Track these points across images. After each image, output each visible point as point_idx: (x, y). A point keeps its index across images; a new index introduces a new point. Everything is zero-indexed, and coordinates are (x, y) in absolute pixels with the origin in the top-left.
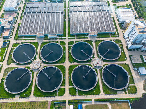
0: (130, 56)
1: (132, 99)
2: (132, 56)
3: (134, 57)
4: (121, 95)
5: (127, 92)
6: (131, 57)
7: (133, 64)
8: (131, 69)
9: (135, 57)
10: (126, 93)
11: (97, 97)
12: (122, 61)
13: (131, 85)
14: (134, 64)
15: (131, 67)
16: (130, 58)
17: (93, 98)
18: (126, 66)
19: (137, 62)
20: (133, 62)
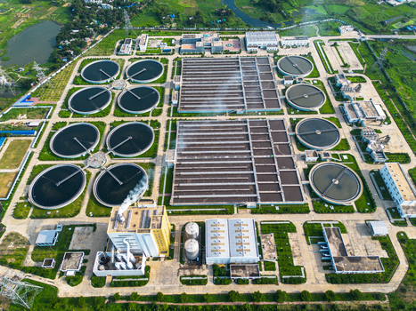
0: (94, 226)
1: (7, 207)
2: (94, 230)
3: (89, 234)
4: (22, 190)
5: (23, 201)
6: (91, 228)
7: (73, 226)
8: (62, 220)
9: (90, 236)
10: (21, 198)
11: (36, 156)
12: (88, 206)
13: (32, 210)
14: (73, 231)
15: (68, 221)
16: (90, 225)
17: (38, 150)
18: (73, 212)
19: (74, 237)
20: (77, 229)
